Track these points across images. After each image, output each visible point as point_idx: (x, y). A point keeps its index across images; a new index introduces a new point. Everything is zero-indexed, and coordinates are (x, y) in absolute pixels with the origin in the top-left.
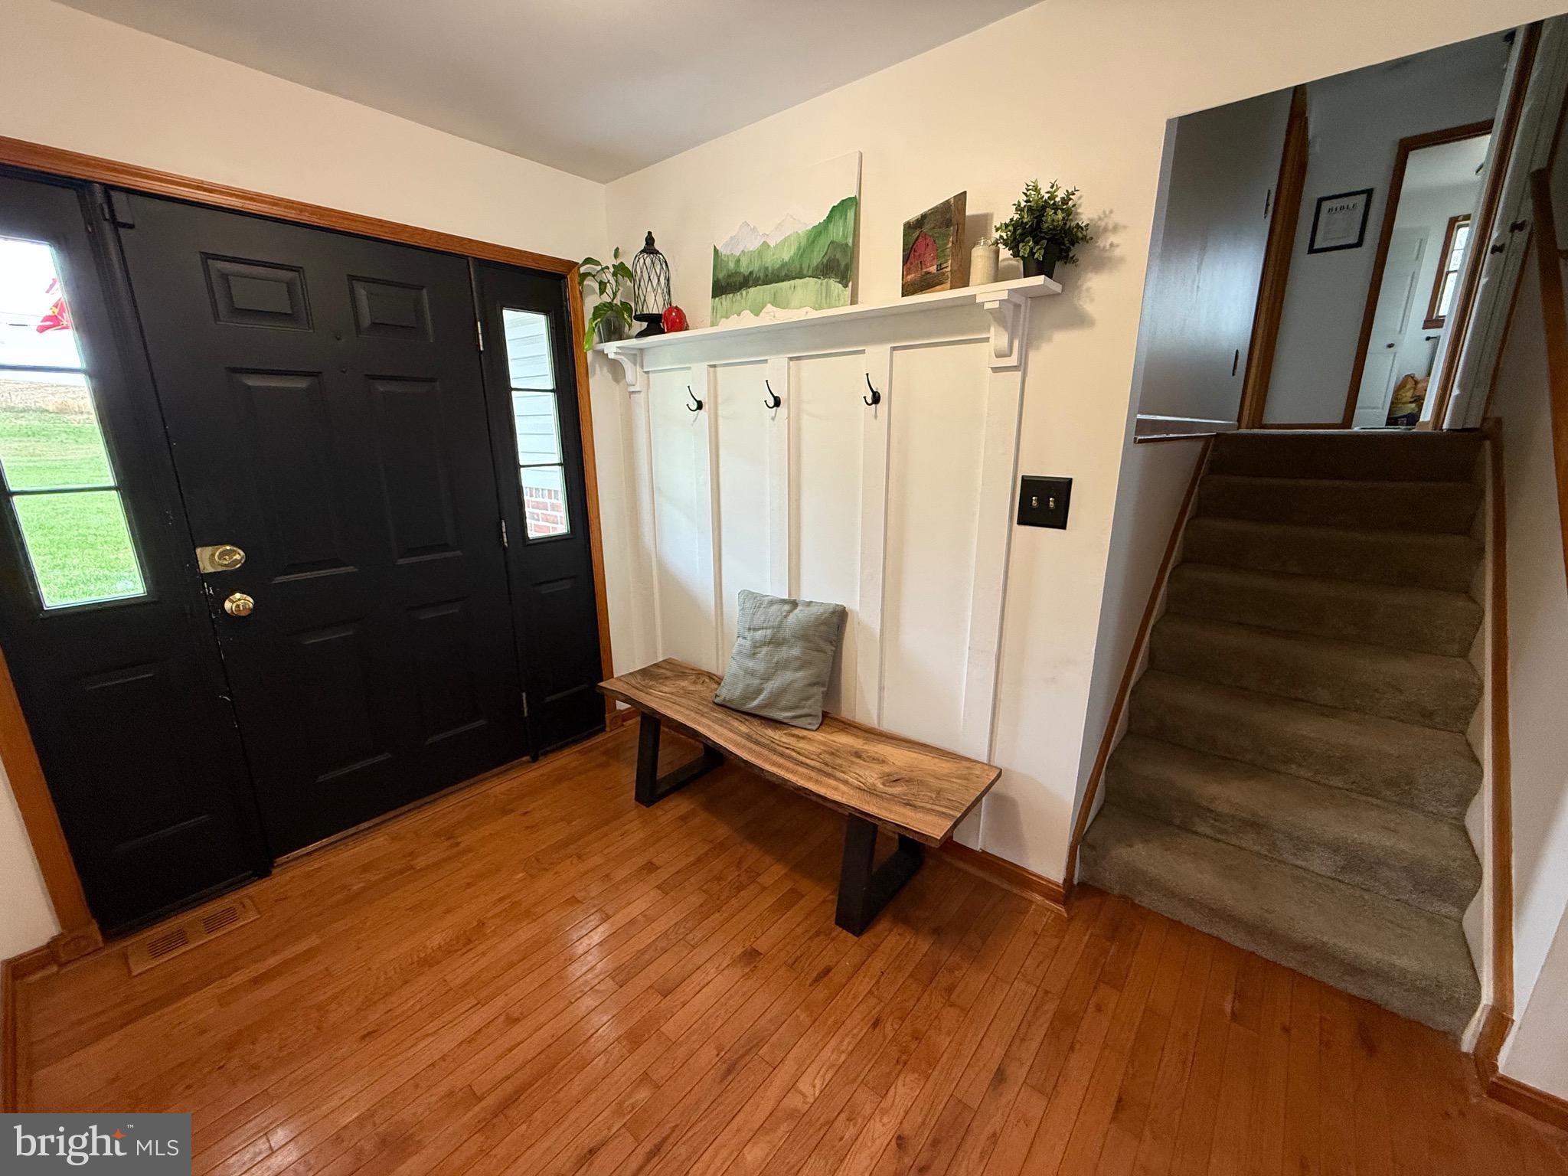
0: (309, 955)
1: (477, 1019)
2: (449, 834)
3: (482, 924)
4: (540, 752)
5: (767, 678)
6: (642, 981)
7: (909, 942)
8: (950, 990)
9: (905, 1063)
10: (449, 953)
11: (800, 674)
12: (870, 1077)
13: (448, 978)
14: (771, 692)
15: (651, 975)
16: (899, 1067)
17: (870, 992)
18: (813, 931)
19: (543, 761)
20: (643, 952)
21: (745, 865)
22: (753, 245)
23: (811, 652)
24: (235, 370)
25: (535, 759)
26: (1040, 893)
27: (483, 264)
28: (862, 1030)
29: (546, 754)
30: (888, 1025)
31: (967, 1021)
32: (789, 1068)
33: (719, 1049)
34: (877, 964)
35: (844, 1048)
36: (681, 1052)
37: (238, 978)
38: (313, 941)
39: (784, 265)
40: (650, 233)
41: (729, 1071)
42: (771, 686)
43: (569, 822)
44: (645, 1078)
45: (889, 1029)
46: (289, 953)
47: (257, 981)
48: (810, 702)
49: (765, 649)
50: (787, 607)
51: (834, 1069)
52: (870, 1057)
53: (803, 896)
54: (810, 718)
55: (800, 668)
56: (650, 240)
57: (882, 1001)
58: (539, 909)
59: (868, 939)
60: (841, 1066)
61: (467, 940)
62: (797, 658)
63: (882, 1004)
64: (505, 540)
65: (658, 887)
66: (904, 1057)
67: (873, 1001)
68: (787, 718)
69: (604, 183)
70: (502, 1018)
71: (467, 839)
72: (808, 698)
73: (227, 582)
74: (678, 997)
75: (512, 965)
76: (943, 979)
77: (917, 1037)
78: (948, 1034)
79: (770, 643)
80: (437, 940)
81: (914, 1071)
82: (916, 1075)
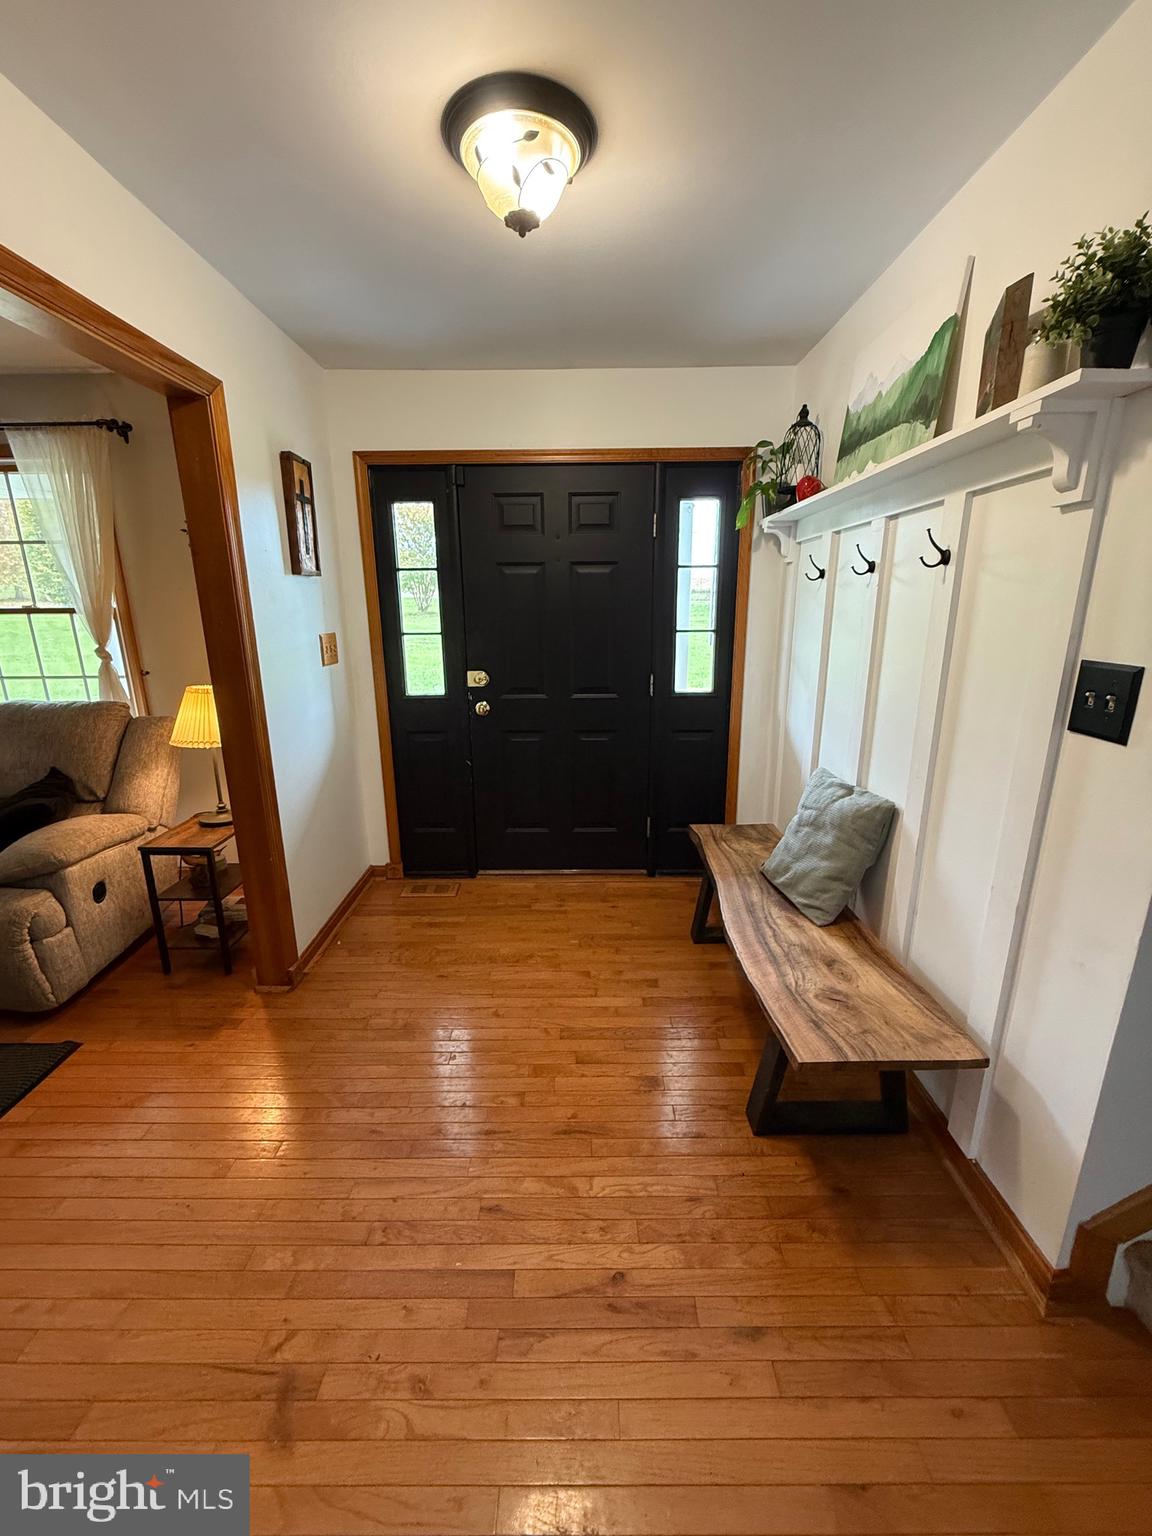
0: (456, 925)
1: (485, 1002)
2: (562, 898)
3: (531, 956)
4: (657, 871)
5: (797, 858)
6: (574, 1045)
7: (798, 1176)
8: (790, 1239)
9: (684, 1242)
10: (505, 961)
11: (824, 864)
12: (646, 1223)
13: (493, 973)
14: (795, 873)
15: (585, 1046)
16: (674, 1239)
17: (715, 1178)
18: (721, 1103)
19: (657, 878)
20: (594, 1030)
21: (721, 1024)
22: (870, 399)
23: (842, 844)
24: (500, 564)
25: (651, 874)
26: (1023, 1260)
27: (666, 465)
28: (677, 1191)
29: (662, 874)
30: (703, 1209)
31: (778, 1272)
32: (603, 1164)
33: (574, 1116)
34: (746, 1166)
35: (650, 1189)
36: (552, 1099)
37: (426, 919)
38: (461, 919)
39: (889, 413)
40: (805, 406)
41: (565, 1132)
42: (799, 867)
43: (633, 925)
44: (521, 1095)
45: (698, 1212)
46: (449, 920)
47: (431, 925)
48: (826, 896)
49: (806, 829)
50: (841, 792)
51: (628, 1194)
52: (663, 1212)
53: (744, 1075)
54: (820, 912)
55: (825, 858)
56: (804, 413)
57: (717, 1190)
58: (564, 967)
59: (763, 1143)
60: (634, 1197)
61: (517, 960)
62: (827, 847)
63: (716, 1193)
64: (652, 690)
65: (644, 999)
66: (688, 1238)
67: (711, 1184)
68: (799, 903)
69: (795, 364)
70: (494, 1010)
71: (570, 906)
72: (824, 891)
73: (479, 694)
74: (585, 1069)
75: (524, 987)
76: (797, 1227)
77: (715, 1238)
78: (745, 1262)
79: (812, 824)
80: (505, 951)
81: (684, 1253)
82: (683, 1257)
